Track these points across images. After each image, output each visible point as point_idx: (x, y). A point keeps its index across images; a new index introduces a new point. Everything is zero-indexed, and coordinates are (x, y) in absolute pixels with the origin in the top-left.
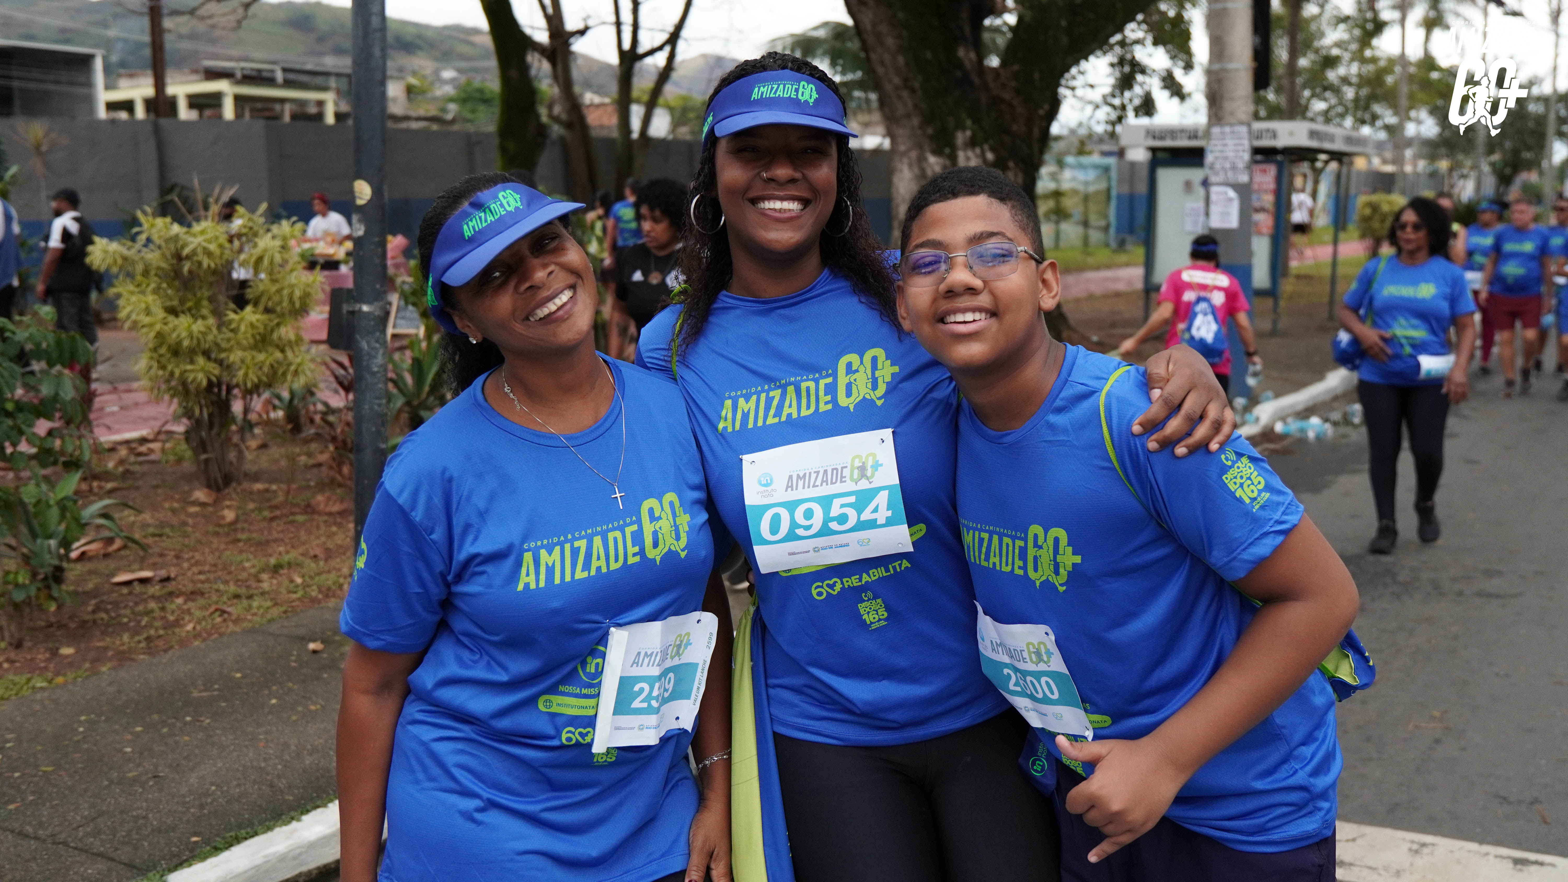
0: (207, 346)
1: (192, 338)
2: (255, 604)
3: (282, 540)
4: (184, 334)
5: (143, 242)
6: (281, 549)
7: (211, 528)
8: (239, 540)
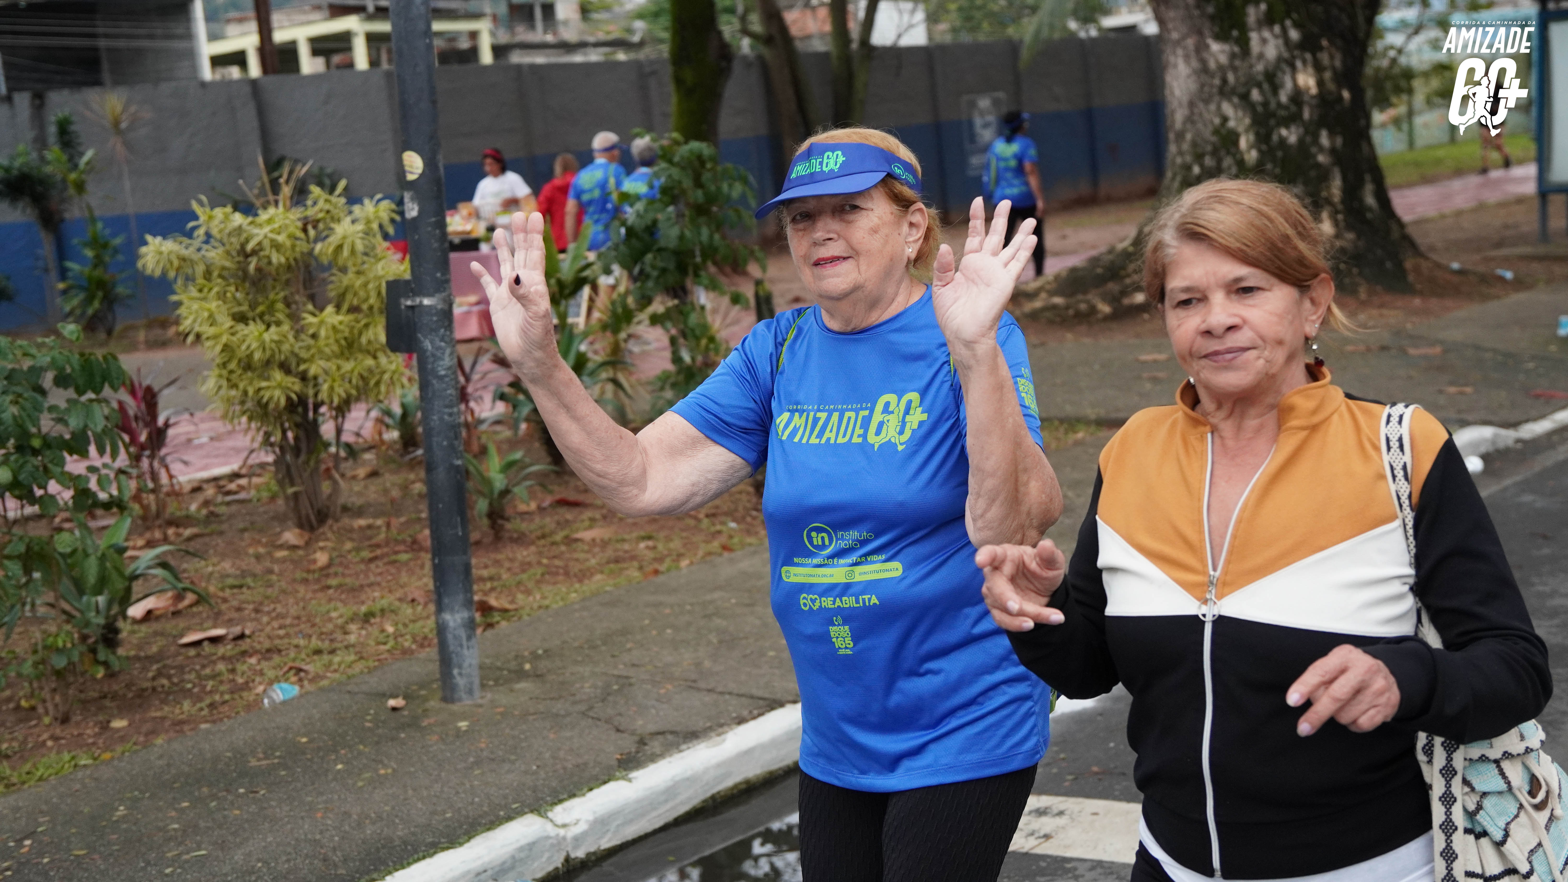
0: (283, 357)
1: (264, 349)
2: (337, 659)
3: (379, 584)
4: (254, 345)
5: (202, 238)
6: (376, 594)
7: (299, 575)
8: (329, 587)
